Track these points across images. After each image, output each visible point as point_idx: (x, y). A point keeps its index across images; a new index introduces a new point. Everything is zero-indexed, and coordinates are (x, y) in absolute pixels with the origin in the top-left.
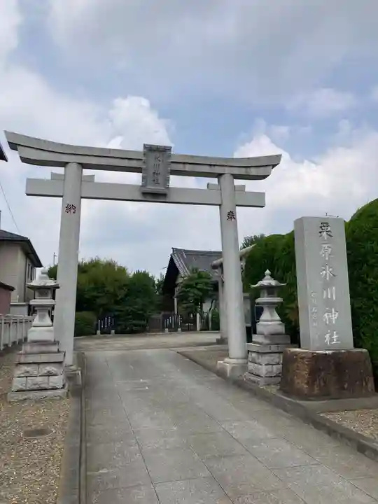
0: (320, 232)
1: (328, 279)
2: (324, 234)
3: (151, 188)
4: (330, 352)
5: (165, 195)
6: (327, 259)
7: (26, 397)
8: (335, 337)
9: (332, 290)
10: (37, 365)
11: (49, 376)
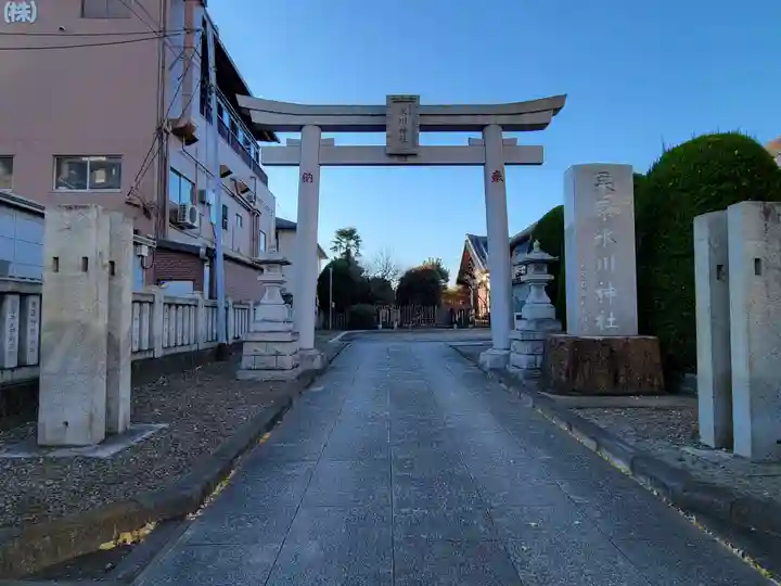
0: (596, 185)
1: (605, 245)
2: (603, 187)
4: (601, 338)
5: (414, 155)
8: (611, 319)
9: (610, 259)
10: (265, 344)
11: (277, 356)
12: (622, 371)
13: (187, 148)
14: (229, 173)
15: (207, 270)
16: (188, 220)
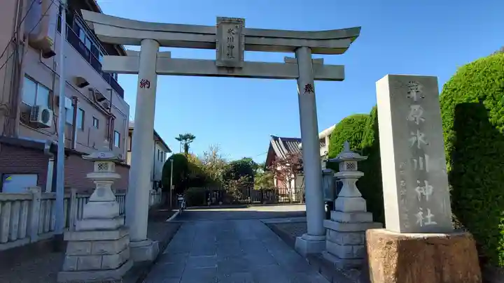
0: (409, 93)
1: (419, 147)
5: (240, 68)
6: (418, 123)
8: (430, 216)
9: (424, 157)
10: (90, 243)
11: (102, 255)
12: (446, 269)
13: (43, 60)
14: (86, 84)
15: (51, 165)
16: (41, 121)
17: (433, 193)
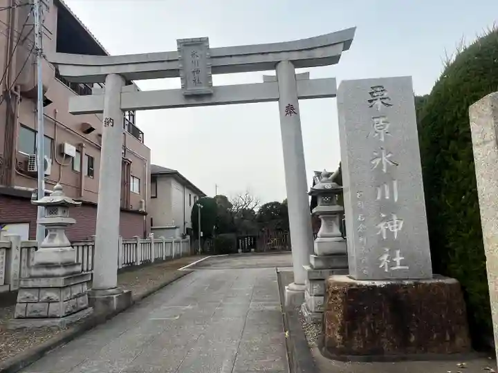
0: (370, 101)
1: (384, 170)
2: (378, 103)
3: (193, 89)
4: (383, 283)
5: (210, 95)
6: (382, 139)
7: (22, 325)
8: (399, 258)
10: (37, 290)
11: (49, 303)
17: (403, 229)
